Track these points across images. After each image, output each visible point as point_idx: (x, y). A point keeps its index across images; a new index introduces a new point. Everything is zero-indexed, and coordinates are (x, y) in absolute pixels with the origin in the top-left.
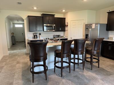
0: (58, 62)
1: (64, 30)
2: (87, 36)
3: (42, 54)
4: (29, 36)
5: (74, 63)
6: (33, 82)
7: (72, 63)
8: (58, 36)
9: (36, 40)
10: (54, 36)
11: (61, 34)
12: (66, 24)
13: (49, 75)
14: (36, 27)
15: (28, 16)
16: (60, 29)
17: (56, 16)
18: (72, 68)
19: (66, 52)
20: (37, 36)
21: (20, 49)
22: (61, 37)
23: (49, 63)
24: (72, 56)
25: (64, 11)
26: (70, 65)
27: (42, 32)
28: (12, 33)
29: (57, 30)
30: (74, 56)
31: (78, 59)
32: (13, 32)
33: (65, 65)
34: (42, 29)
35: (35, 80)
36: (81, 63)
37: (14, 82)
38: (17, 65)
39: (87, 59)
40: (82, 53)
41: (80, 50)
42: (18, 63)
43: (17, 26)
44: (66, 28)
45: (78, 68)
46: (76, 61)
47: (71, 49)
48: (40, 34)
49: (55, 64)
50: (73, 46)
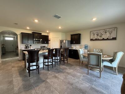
0: (45, 63)
1: (48, 43)
2: (61, 46)
3: (36, 58)
5: (55, 62)
6: (29, 77)
7: (54, 62)
8: (44, 47)
9: (28, 49)
10: (41, 46)
11: (46, 45)
12: (49, 39)
16: (45, 42)
17: (42, 34)
18: (54, 65)
19: (50, 56)
20: (28, 46)
21: (11, 57)
22: (46, 47)
23: (40, 63)
24: (54, 58)
25: (48, 31)
26: (53, 63)
28: (2, 45)
29: (43, 43)
30: (55, 58)
33: (50, 64)
34: (32, 42)
36: (59, 62)
37: (14, 80)
39: (62, 59)
40: (59, 56)
41: (58, 54)
42: (13, 67)
45: (57, 65)
46: (56, 61)
47: (53, 54)
48: (31, 45)
49: (44, 64)
50: (54, 52)
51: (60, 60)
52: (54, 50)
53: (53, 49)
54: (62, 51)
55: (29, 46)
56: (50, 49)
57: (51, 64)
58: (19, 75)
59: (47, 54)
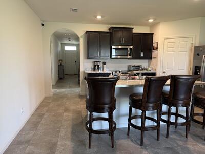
0: (135, 117)
1: (149, 56)
3: (107, 100)
4: (86, 67)
5: (168, 122)
6: (89, 148)
7: (164, 121)
8: (138, 68)
9: (97, 72)
10: (129, 67)
11: (143, 63)
12: (155, 45)
13: (118, 139)
14: (99, 51)
15: (87, 32)
16: (142, 55)
17: (134, 31)
18: (163, 131)
19: (152, 99)
20: (98, 66)
21: (70, 87)
22: (142, 70)
23: (119, 116)
24: (165, 108)
25: (151, 20)
26: (158, 124)
27: (108, 60)
28: (60, 60)
29: (136, 56)
30: (170, 109)
31: (177, 115)
32: (61, 58)
33: (148, 123)
34: (108, 54)
35: (92, 144)
36: (182, 124)
37: (59, 143)
38: (65, 114)
39: (196, 118)
40: (186, 105)
41: (182, 97)
42: (66, 110)
43: (67, 48)
44: (154, 53)
45: (176, 132)
46: (173, 119)
47: (163, 94)
48: (104, 63)
49: (129, 120)
50: (167, 88)
51: (190, 118)
52: (169, 82)
53: (165, 79)
54: (198, 86)
55: (101, 64)
56: (154, 74)
57: (153, 128)
58: (69, 135)
59: (141, 90)
